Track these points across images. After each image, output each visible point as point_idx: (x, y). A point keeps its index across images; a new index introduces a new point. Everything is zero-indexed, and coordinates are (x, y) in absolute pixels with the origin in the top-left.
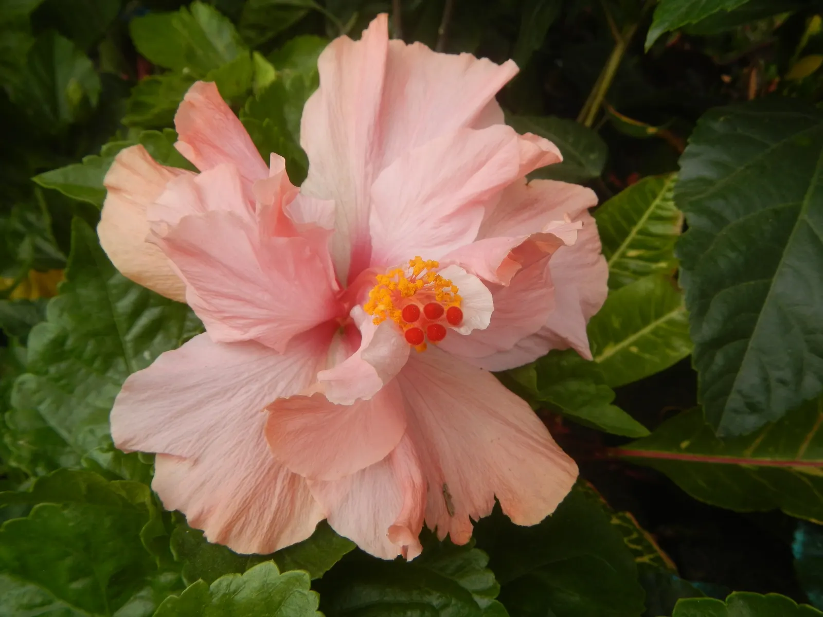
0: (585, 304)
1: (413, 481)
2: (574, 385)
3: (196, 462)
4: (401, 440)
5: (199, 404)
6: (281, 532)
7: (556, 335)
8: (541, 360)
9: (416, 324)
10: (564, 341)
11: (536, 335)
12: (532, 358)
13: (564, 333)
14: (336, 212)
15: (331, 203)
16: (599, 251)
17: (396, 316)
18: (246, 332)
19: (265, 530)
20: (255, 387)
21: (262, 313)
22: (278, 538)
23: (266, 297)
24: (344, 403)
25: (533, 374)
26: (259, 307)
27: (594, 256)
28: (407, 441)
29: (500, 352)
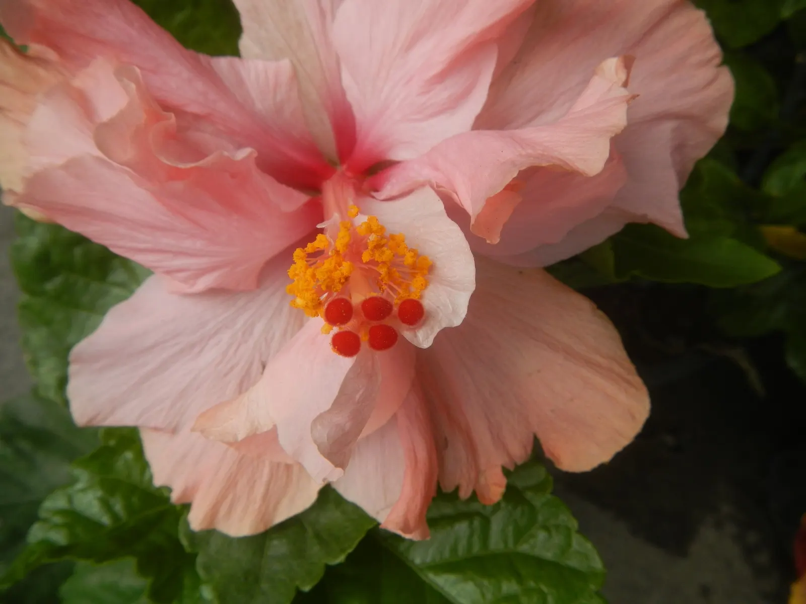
3: (174, 431)
5: (164, 366)
6: (278, 503)
14: (295, 76)
15: (285, 64)
16: (718, 61)
18: (192, 285)
19: (257, 506)
20: (225, 337)
22: (275, 508)
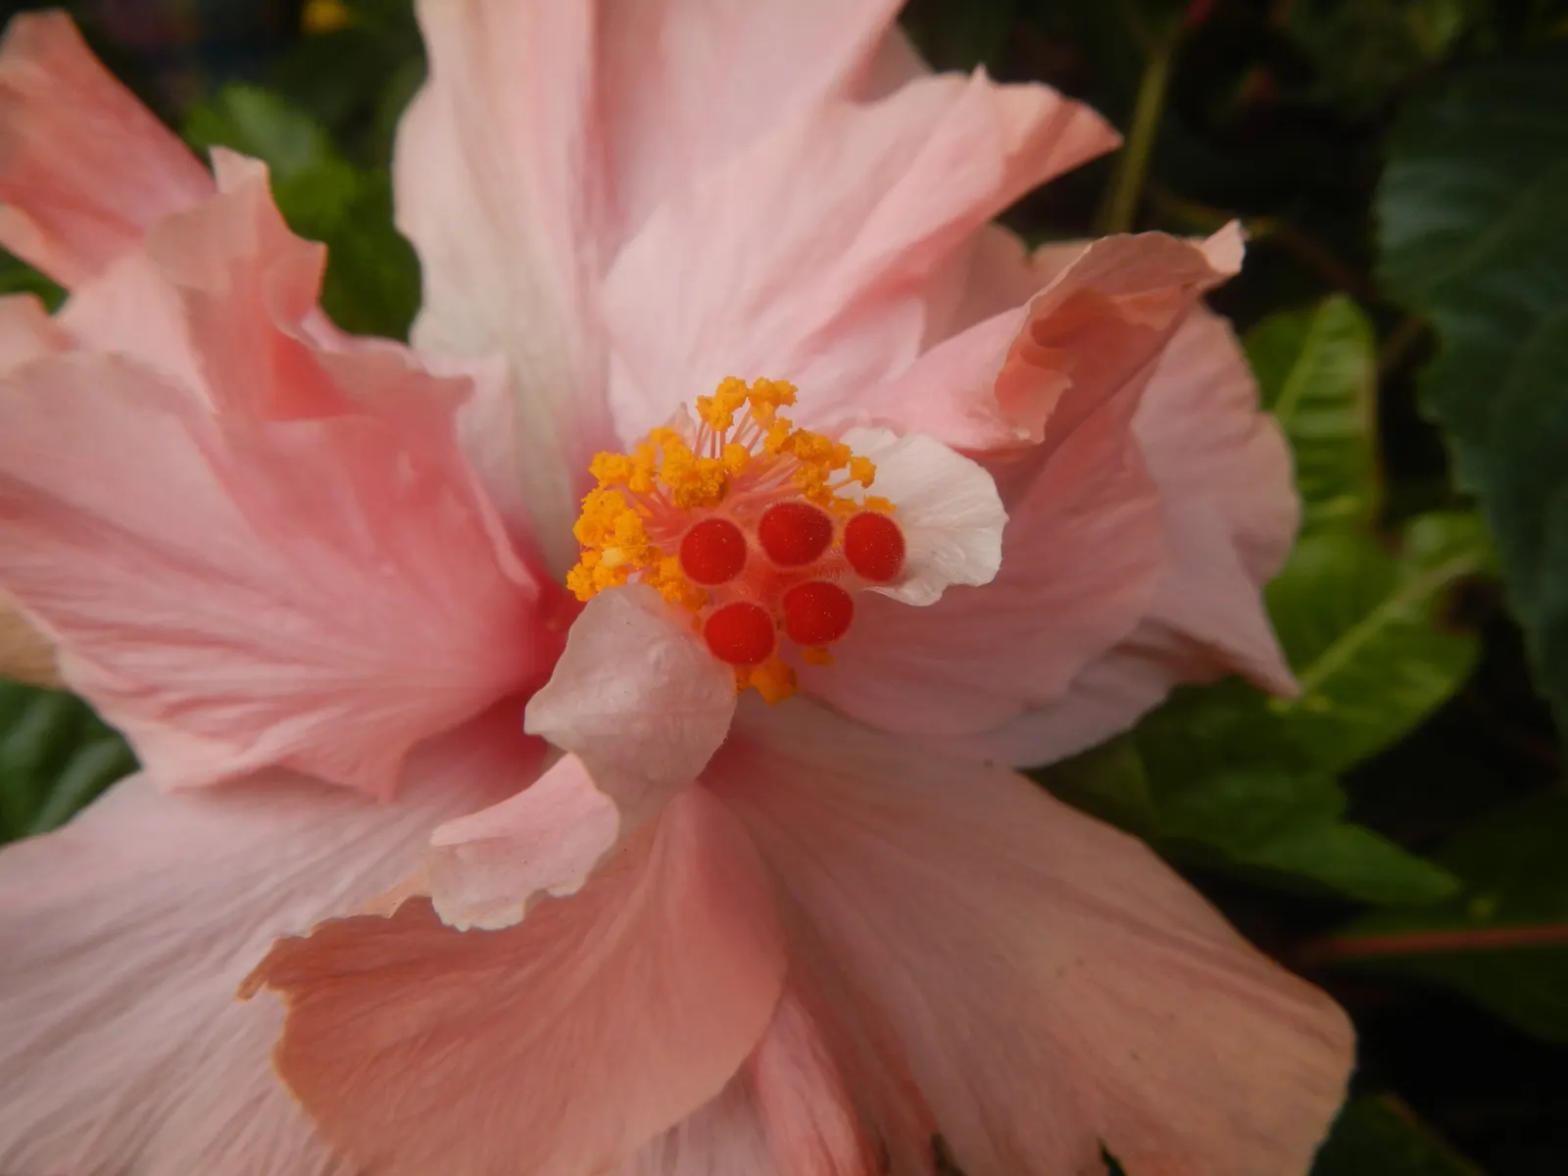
0: (1249, 546)
1: (828, 1155)
2: (1235, 787)
4: (775, 1017)
7: (1183, 639)
8: (1152, 719)
9: (739, 590)
10: (1206, 653)
11: (1126, 649)
12: (1122, 718)
13: (1207, 630)
16: (1254, 402)
17: (668, 580)
18: (248, 745)
21: (289, 677)
23: (294, 625)
24: (491, 923)
25: (1132, 765)
26: (274, 658)
27: (1242, 418)
28: (797, 1018)
29: (1033, 708)
